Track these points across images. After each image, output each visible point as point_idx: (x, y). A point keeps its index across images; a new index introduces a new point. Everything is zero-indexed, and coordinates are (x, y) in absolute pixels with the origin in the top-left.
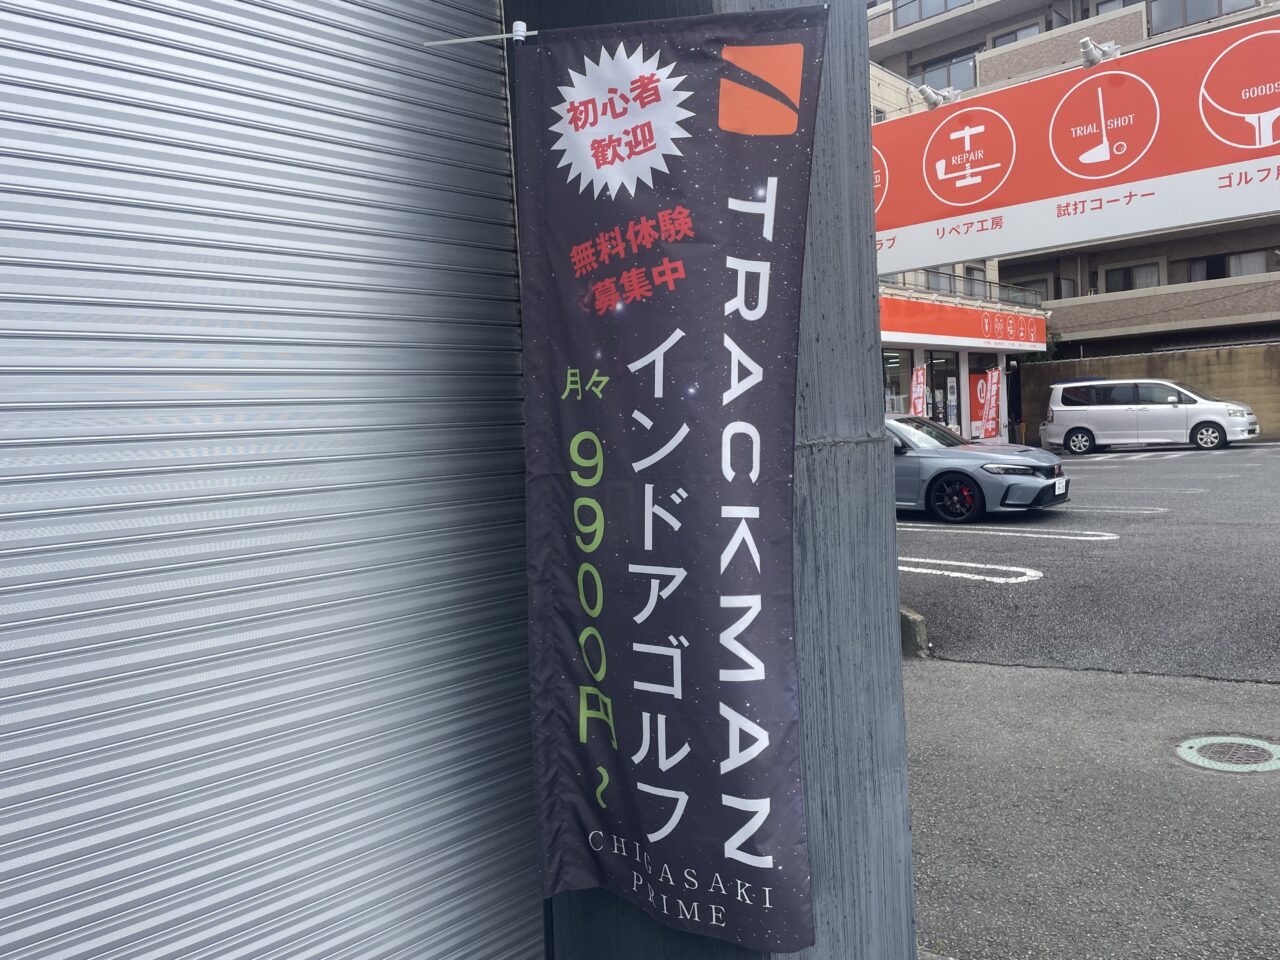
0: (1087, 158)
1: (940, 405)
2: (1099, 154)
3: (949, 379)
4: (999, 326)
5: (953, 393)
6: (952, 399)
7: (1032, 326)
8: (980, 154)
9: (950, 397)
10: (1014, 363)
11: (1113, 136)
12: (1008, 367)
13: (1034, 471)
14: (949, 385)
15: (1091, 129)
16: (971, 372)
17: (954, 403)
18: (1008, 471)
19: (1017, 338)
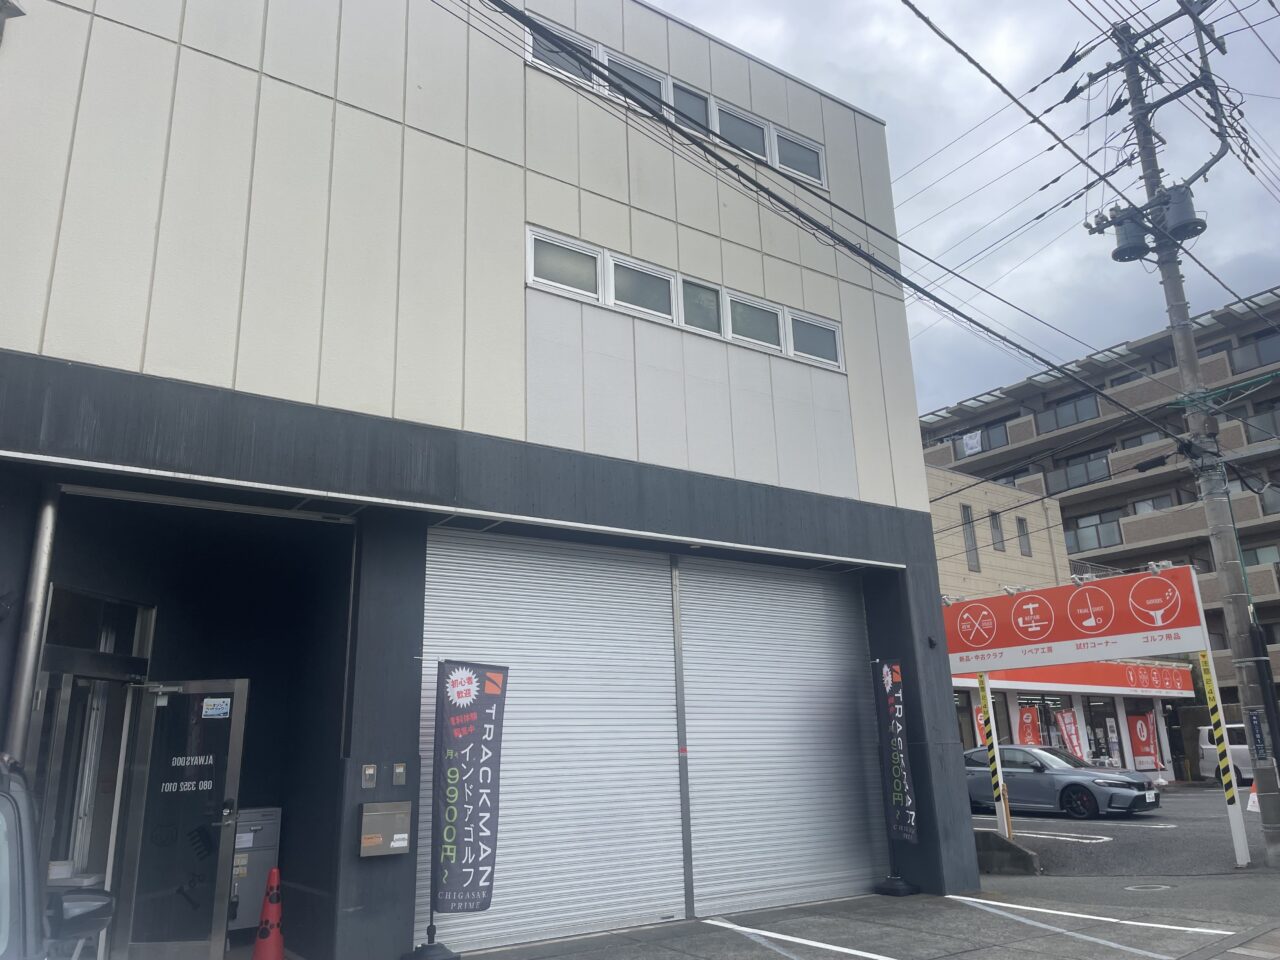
0: (1085, 623)
1: (1102, 741)
2: (1090, 622)
3: (1108, 720)
4: (1144, 677)
5: (1113, 731)
6: (1113, 737)
7: (1177, 676)
8: (1038, 617)
9: (1110, 735)
10: (1169, 707)
11: (1097, 615)
12: (1165, 710)
13: (1129, 785)
14: (1108, 725)
15: (1086, 611)
16: (1128, 714)
17: (1115, 740)
18: (1111, 785)
19: (1163, 687)
